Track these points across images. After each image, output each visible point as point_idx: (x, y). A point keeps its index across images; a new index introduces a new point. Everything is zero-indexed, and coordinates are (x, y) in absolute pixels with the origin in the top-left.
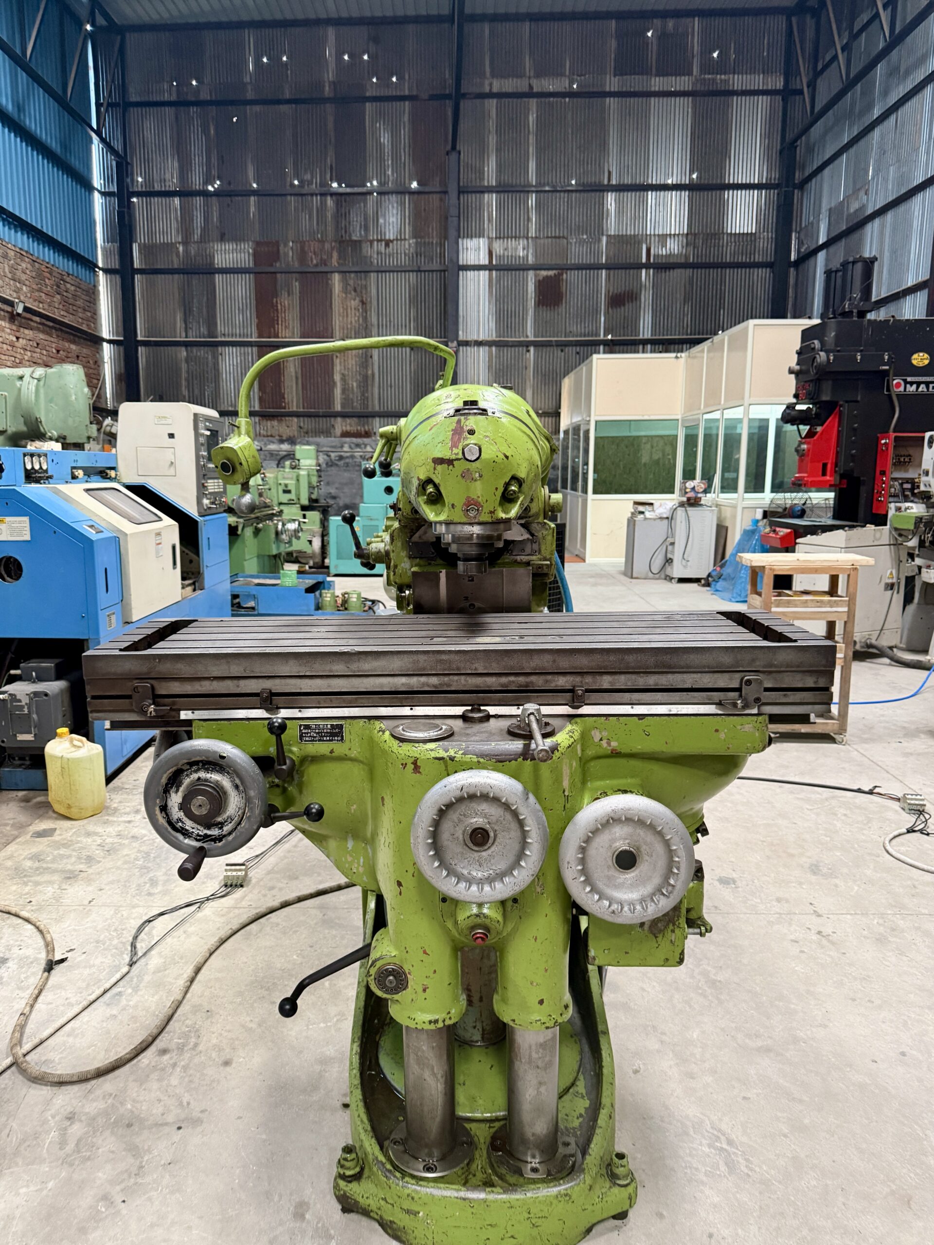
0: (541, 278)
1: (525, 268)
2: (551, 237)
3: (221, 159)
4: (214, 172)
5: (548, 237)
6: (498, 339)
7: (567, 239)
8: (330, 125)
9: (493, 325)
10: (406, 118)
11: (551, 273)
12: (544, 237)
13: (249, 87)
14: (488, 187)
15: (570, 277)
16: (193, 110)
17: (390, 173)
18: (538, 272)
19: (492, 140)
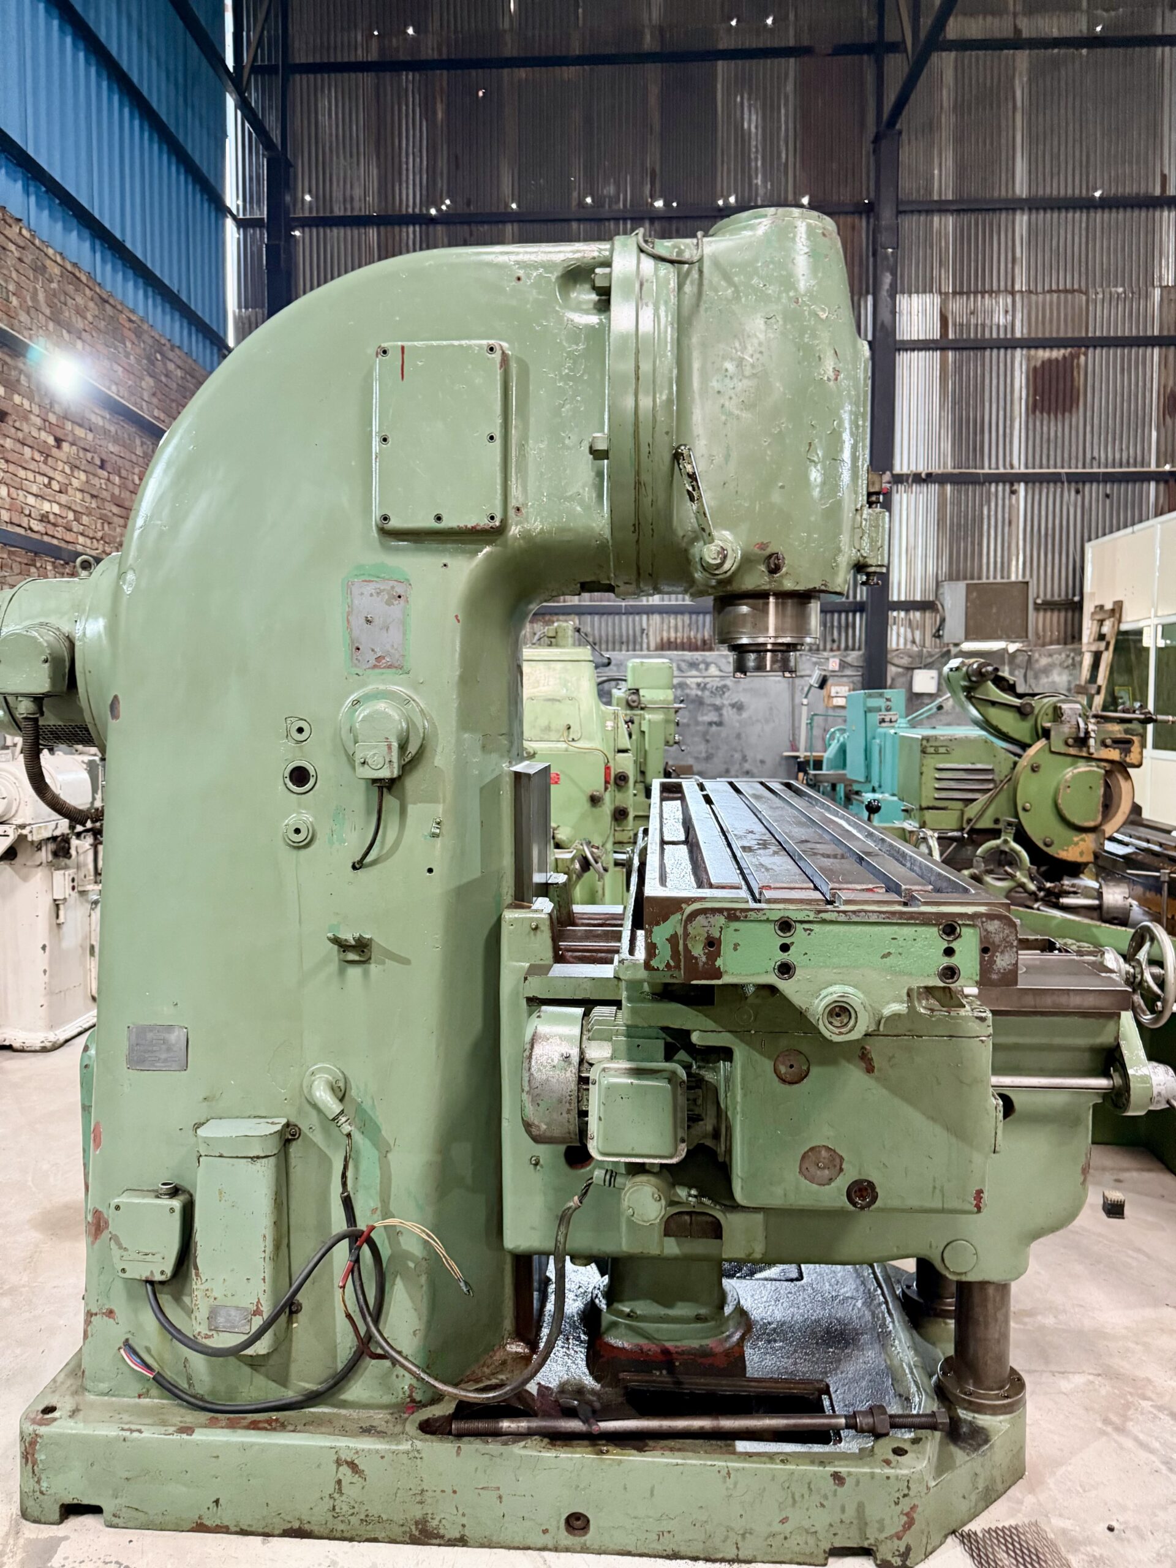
0: (1039, 364)
1: (1011, 344)
2: (1058, 291)
3: (455, 162)
4: (442, 184)
5: (1051, 291)
6: (957, 471)
7: (1086, 293)
8: (653, 101)
9: (947, 446)
10: (790, 87)
11: (1057, 354)
12: (1044, 292)
13: (508, 38)
14: (940, 202)
15: (1093, 360)
16: (407, 78)
17: (759, 182)
18: (1033, 352)
19: (947, 121)
